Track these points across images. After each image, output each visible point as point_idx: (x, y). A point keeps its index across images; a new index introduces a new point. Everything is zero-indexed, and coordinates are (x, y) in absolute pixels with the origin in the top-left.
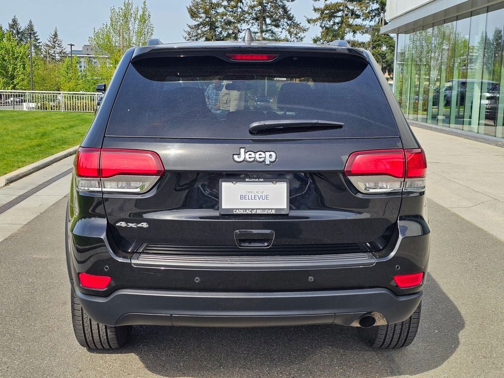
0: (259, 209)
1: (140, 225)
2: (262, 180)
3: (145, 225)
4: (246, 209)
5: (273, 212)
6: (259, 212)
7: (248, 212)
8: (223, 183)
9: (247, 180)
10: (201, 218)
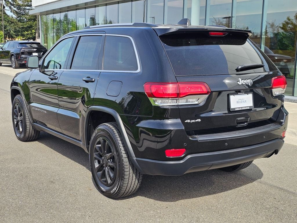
0: (244, 107)
1: (197, 121)
2: (244, 93)
3: (199, 120)
4: (239, 108)
5: (249, 108)
6: (244, 109)
7: (240, 109)
8: (231, 96)
9: (239, 93)
10: (224, 114)
